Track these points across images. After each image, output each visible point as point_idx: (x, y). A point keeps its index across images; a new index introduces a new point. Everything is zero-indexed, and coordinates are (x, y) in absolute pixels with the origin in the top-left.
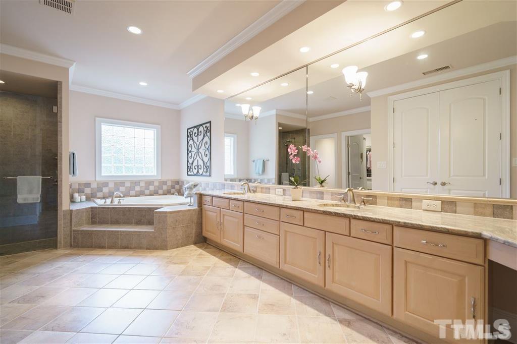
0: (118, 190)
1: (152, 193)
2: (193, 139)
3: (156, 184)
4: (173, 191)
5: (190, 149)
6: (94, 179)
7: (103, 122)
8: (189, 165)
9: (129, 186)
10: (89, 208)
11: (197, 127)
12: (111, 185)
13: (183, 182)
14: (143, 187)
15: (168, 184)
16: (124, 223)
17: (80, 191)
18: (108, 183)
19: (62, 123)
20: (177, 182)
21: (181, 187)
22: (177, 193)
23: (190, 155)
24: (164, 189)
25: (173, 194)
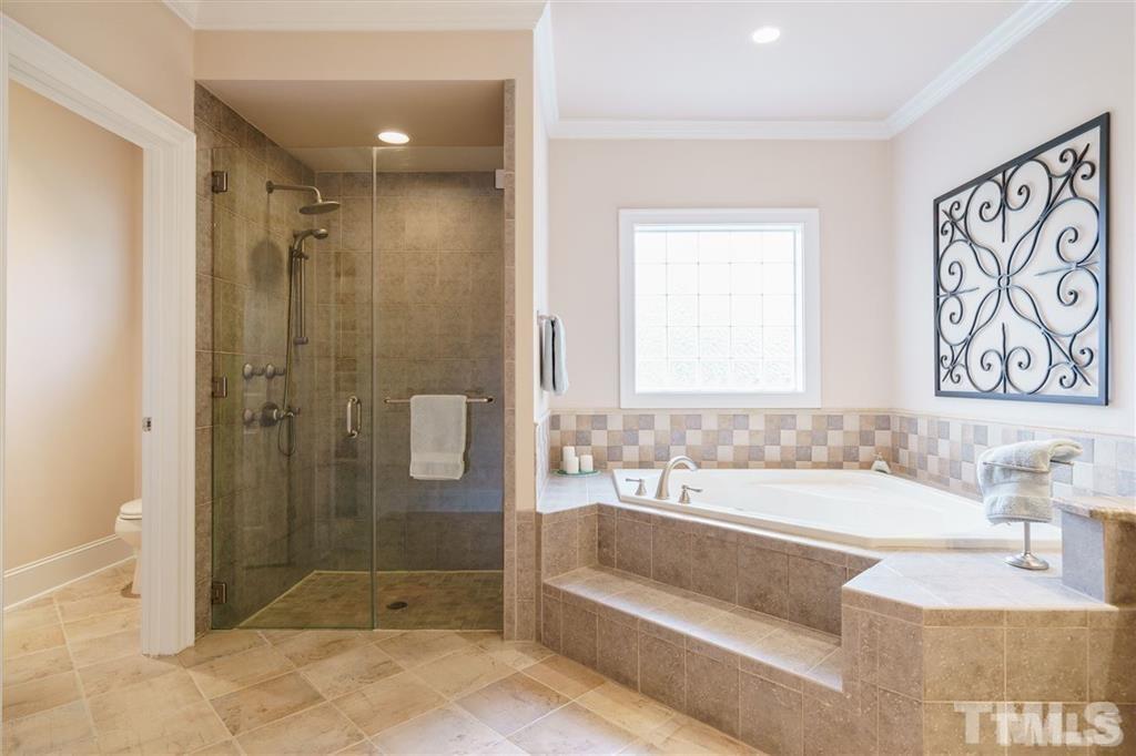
0: (681, 440)
1: (791, 457)
2: (968, 238)
3: (805, 423)
4: (865, 452)
5: (949, 282)
6: (616, 405)
7: (643, 222)
8: (945, 350)
9: (715, 427)
10: (592, 507)
11: (1001, 175)
12: (663, 424)
13: (912, 422)
14: (758, 432)
15: (846, 428)
16: (700, 589)
17: (581, 440)
18: (653, 416)
19: (513, 218)
20: (884, 421)
21: (900, 440)
22: (883, 465)
23: (951, 306)
24: (830, 443)
25: (868, 466)
